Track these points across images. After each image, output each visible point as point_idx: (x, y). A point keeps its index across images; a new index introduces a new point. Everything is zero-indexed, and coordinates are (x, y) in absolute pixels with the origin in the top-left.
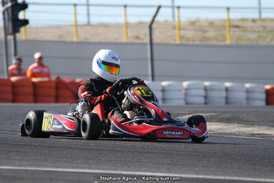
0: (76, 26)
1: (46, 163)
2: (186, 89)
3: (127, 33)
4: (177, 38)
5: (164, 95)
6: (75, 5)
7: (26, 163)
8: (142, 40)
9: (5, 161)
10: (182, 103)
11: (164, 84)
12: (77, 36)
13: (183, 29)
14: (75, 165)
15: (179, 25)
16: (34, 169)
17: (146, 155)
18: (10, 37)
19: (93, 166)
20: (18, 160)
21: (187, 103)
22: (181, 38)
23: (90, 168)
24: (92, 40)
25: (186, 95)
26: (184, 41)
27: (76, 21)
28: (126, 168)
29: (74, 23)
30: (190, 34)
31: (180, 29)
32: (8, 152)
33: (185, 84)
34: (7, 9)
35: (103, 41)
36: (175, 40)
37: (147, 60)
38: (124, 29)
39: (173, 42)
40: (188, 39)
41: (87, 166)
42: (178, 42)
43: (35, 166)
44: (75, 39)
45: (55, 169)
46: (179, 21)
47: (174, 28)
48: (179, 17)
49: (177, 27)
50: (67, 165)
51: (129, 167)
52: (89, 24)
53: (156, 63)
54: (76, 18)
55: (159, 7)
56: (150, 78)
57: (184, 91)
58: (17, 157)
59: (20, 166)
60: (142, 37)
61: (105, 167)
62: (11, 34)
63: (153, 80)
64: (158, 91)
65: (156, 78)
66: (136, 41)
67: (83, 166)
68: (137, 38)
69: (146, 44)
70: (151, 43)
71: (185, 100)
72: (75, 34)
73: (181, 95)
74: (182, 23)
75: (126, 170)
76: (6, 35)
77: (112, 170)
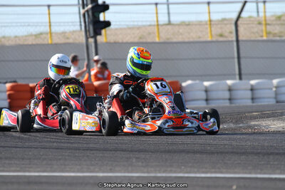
0: (158, 25)
1: (174, 169)
2: (277, 87)
3: (211, 31)
4: (264, 34)
5: (253, 94)
6: (156, 4)
7: (152, 169)
8: (226, 37)
9: (130, 168)
10: (273, 102)
11: (253, 82)
12: (159, 37)
13: (269, 24)
14: (204, 170)
15: (265, 20)
16: (164, 175)
17: (271, 157)
18: (91, 40)
19: (224, 170)
20: (142, 166)
21: (277, 102)
22: (268, 33)
23: (221, 173)
24: (175, 40)
25: (276, 94)
26: (271, 38)
27: (158, 21)
28: (259, 171)
29: (156, 23)
30: (276, 29)
31: (266, 24)
32: (127, 158)
33: (275, 82)
34: (87, 11)
35: (187, 40)
36: (262, 36)
37: (234, 58)
38: (208, 26)
39: (260, 38)
40: (275, 35)
41: (217, 170)
42: (265, 38)
43: (164, 172)
44: (157, 40)
45: (186, 175)
46: (265, 16)
47: (260, 24)
48: (265, 12)
49: (264, 22)
50: (196, 170)
51: (261, 170)
52: (169, 23)
53: (243, 61)
54: (157, 17)
55: (245, 2)
56: (238, 77)
57: (274, 89)
58: (140, 164)
59: (148, 172)
60: (226, 34)
61: (236, 170)
62: (92, 37)
63: (240, 79)
64: (246, 90)
65: (243, 77)
66: (221, 39)
67: (213, 170)
68: (221, 35)
69: (232, 41)
70: (238, 41)
71: (276, 98)
72: (157, 34)
73: (271, 93)
74: (267, 18)
75: (260, 173)
76: (87, 38)
77: (246, 173)
